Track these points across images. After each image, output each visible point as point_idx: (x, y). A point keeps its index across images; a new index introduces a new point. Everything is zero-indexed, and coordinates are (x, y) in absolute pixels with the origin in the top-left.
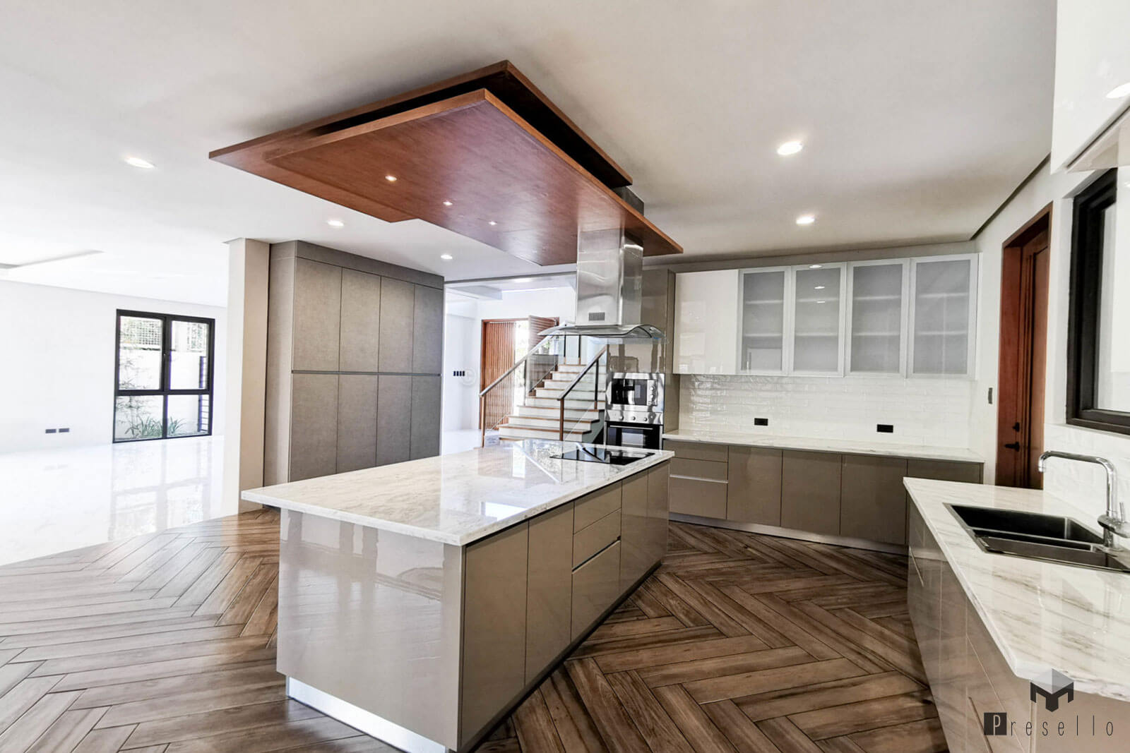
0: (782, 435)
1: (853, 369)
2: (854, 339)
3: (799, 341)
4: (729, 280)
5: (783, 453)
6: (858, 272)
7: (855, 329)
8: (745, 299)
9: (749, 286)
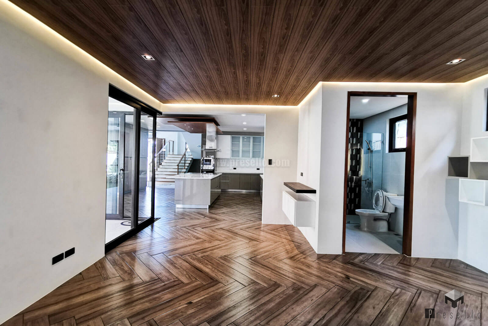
0: (239, 171)
1: (253, 157)
2: (253, 151)
3: (243, 151)
4: (229, 137)
5: (240, 174)
6: (254, 138)
7: (253, 149)
8: (232, 142)
9: (233, 138)
